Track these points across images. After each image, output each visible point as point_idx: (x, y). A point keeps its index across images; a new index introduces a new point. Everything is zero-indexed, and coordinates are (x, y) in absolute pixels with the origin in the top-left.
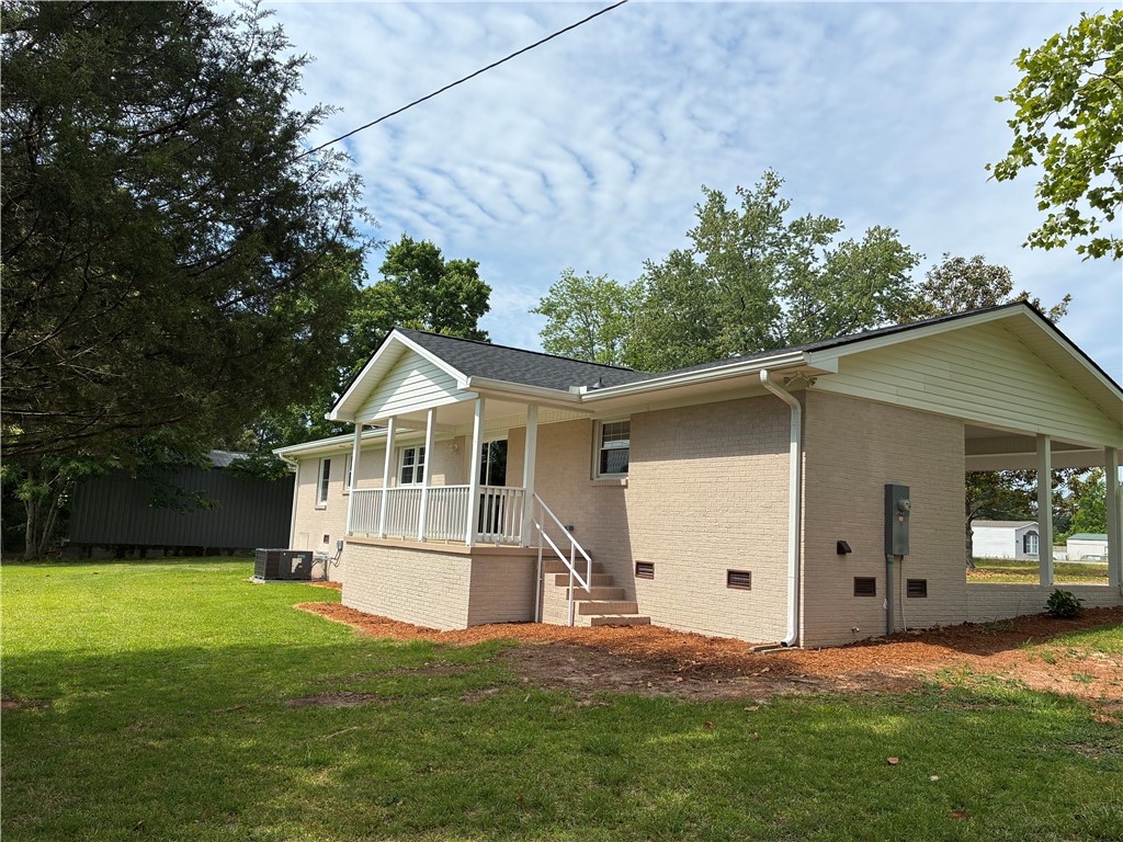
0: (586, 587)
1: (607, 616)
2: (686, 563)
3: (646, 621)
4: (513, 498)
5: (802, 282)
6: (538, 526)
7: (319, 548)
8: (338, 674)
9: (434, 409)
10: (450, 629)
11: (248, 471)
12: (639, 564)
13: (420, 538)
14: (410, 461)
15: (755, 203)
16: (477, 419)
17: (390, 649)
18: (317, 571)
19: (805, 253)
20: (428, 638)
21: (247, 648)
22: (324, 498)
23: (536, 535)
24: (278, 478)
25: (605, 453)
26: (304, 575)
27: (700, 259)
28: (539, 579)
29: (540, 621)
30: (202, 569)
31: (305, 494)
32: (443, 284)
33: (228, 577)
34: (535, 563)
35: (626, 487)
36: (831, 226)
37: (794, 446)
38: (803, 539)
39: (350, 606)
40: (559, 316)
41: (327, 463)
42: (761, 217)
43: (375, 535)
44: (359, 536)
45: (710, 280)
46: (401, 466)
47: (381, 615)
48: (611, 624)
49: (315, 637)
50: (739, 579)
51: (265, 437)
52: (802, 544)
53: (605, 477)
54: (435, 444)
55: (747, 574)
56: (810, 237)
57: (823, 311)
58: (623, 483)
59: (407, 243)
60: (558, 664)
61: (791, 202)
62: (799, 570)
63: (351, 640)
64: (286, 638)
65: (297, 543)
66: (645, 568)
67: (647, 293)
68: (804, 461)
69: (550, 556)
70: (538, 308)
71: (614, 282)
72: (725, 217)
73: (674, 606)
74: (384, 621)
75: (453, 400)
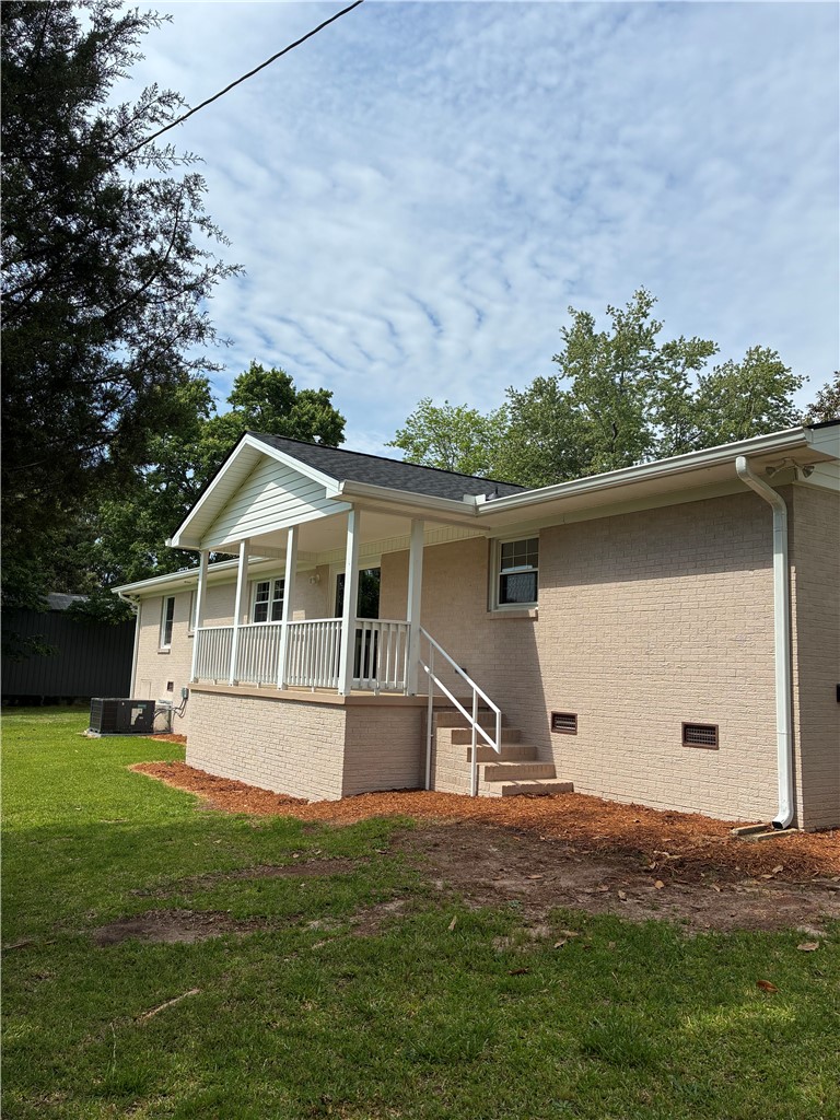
0: (496, 747)
1: (521, 783)
2: (623, 715)
3: (569, 788)
4: (394, 634)
5: (676, 409)
6: (427, 669)
7: (162, 697)
8: (175, 876)
9: (295, 528)
10: (320, 799)
11: (88, 615)
12: (555, 716)
13: (280, 684)
14: (264, 597)
15: (627, 324)
16: (350, 536)
17: (246, 830)
18: (159, 722)
19: (677, 378)
20: (292, 812)
21: (60, 831)
22: (168, 641)
23: (424, 680)
24: (121, 622)
25: (504, 579)
26: (145, 727)
27: (566, 385)
28: (429, 735)
29: (432, 788)
30: (34, 722)
31: (147, 637)
32: (295, 414)
33: (60, 730)
34: (423, 715)
35: (536, 619)
36: (706, 349)
37: (779, 559)
38: (796, 682)
39: (197, 767)
40: (416, 449)
41: (171, 602)
42: (632, 339)
43: (224, 682)
44: (205, 683)
45: (575, 409)
46: (254, 603)
47: (232, 778)
48: (527, 793)
49: (151, 812)
50: (700, 735)
51: (110, 581)
52: (796, 689)
53: (505, 607)
54: (296, 575)
55: (712, 729)
56: (682, 362)
57: (696, 440)
58: (532, 614)
59: (257, 371)
60: (477, 857)
61: (663, 324)
62: (793, 723)
63: (195, 816)
64: (113, 813)
65: (139, 692)
66: (565, 721)
67: (509, 423)
68: (793, 577)
69: (443, 706)
70: (394, 440)
71: (474, 412)
72: (595, 339)
73: (606, 769)
74: (236, 786)
75: (320, 514)
